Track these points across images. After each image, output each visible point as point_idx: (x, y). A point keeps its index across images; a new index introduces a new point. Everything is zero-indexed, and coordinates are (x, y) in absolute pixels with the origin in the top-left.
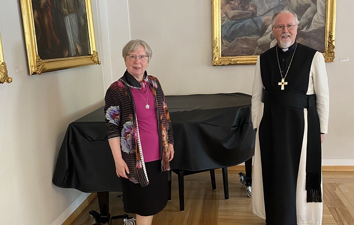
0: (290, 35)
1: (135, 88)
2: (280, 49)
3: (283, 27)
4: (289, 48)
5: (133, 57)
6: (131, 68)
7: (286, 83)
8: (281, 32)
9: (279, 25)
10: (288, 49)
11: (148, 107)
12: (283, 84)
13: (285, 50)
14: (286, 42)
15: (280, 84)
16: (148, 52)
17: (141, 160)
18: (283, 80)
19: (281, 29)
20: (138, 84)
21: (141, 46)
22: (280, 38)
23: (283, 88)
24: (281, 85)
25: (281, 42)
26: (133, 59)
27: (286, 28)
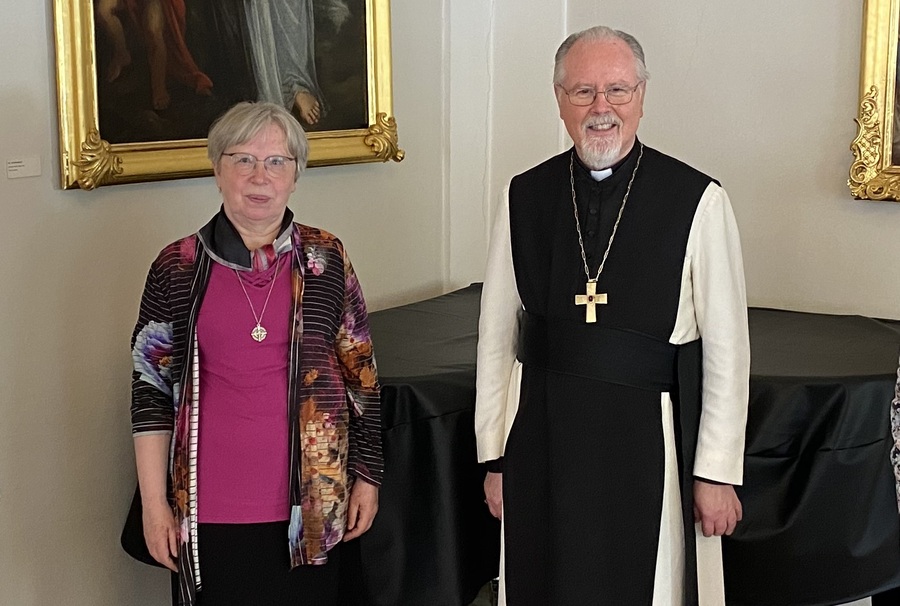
0: (618, 120)
1: (234, 266)
2: (583, 170)
3: (592, 91)
4: (615, 168)
5: (245, 160)
6: (239, 198)
7: (603, 299)
8: (584, 111)
9: (577, 86)
10: (609, 172)
11: (259, 333)
12: (591, 301)
13: (601, 175)
14: (602, 147)
15: (580, 300)
16: (295, 143)
17: (189, 514)
18: (591, 288)
19: (586, 99)
20: (243, 255)
21: (276, 127)
22: (582, 130)
23: (591, 317)
24: (584, 307)
25: (584, 145)
26: (247, 169)
27: (602, 97)
